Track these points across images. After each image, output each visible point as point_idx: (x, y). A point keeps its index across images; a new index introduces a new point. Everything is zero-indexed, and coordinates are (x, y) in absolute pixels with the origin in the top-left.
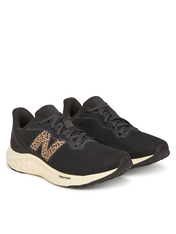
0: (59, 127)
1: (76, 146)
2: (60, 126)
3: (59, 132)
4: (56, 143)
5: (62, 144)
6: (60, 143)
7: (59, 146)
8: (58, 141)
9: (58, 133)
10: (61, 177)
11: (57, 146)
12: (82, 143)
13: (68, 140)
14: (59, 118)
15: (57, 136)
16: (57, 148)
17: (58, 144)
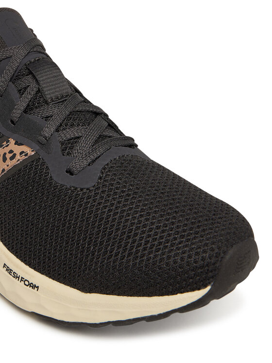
0: (21, 92)
1: (70, 172)
2: (26, 88)
3: (19, 112)
4: (7, 150)
5: (24, 157)
6: (17, 149)
7: (14, 162)
8: (12, 141)
9: (17, 113)
10: (9, 270)
11: (8, 161)
12: (93, 161)
13: (43, 144)
14: (26, 61)
15: (12, 122)
16: (7, 169)
17: (11, 152)
